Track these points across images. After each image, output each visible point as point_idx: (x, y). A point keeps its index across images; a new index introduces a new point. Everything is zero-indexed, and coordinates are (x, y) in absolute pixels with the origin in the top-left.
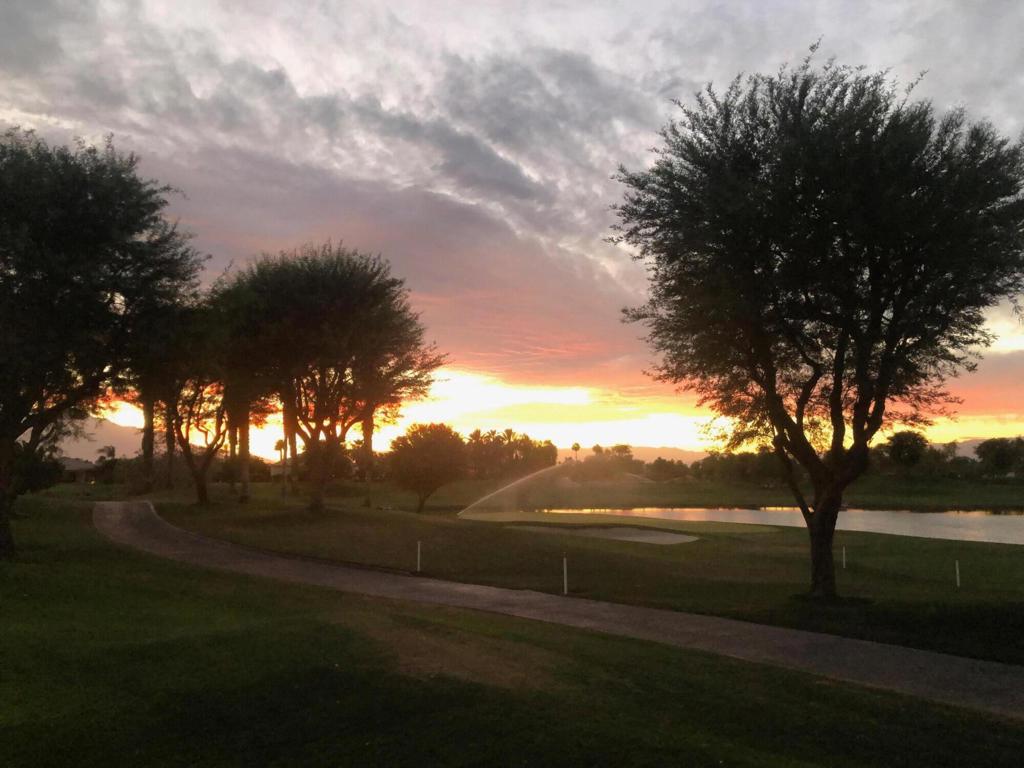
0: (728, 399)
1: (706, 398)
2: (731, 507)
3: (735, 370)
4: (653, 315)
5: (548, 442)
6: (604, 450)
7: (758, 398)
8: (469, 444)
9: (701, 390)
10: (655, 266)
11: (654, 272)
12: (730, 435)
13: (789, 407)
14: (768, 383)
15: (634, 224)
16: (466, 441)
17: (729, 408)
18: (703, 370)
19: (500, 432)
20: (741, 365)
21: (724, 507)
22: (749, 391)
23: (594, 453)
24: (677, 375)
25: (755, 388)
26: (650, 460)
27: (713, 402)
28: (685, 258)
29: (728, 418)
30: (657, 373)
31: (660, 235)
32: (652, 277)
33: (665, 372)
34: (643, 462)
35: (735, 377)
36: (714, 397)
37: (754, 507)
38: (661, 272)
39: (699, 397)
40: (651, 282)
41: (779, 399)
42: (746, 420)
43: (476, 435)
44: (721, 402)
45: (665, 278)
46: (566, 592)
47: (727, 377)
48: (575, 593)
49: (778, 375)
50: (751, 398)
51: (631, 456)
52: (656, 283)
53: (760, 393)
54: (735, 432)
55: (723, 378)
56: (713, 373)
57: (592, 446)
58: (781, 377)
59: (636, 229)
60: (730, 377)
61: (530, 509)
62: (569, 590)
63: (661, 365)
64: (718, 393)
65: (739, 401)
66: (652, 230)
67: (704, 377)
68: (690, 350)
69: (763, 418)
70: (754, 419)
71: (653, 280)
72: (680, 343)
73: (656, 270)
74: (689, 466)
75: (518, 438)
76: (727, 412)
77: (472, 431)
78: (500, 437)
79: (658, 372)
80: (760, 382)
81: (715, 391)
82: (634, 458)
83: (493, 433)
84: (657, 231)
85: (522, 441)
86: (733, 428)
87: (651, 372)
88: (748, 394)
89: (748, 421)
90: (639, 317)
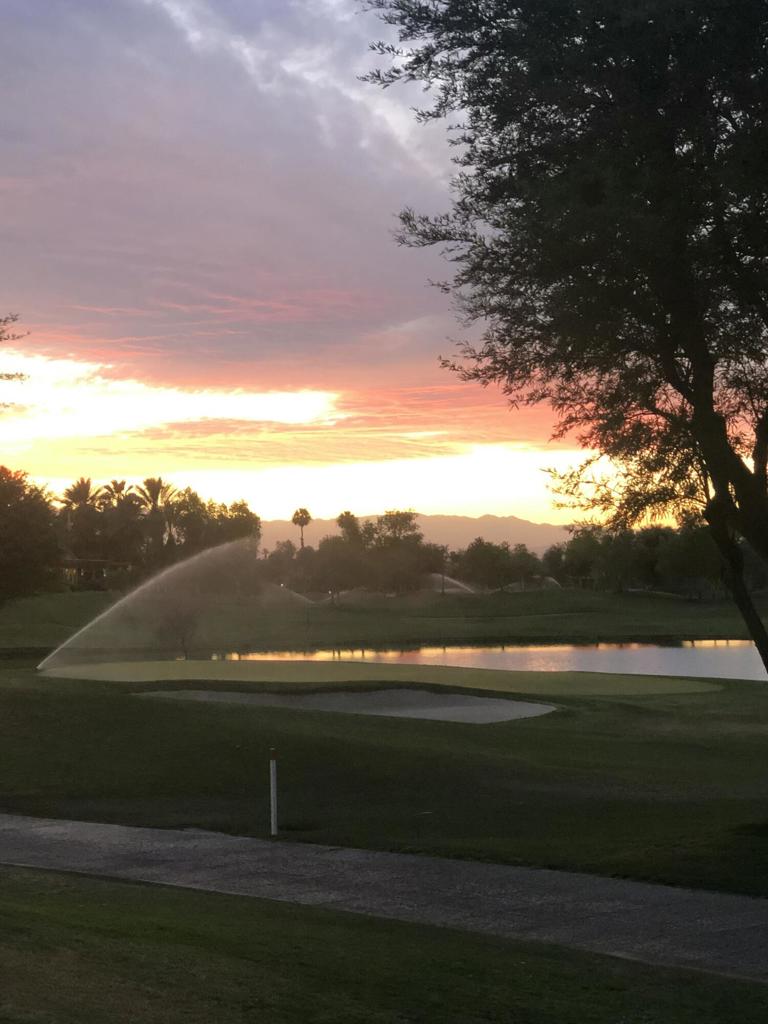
0: (616, 421)
1: (571, 419)
2: (622, 639)
3: (632, 360)
4: (465, 237)
5: (241, 508)
6: (361, 524)
7: (675, 421)
8: (65, 511)
9: (560, 402)
10: (469, 133)
11: (466, 148)
12: (618, 496)
13: (738, 440)
14: (699, 390)
15: (424, 41)
16: (58, 506)
17: (617, 440)
18: (566, 359)
19: (135, 484)
20: (643, 350)
21: (608, 640)
22: (659, 405)
23: (338, 532)
24: (512, 369)
25: (671, 399)
26: (459, 544)
27: (586, 428)
28: (532, 117)
29: (616, 460)
30: (471, 365)
31: (479, 65)
32: (462, 157)
33: (487, 362)
34: (444, 550)
35: (629, 376)
36: (588, 418)
37: (670, 640)
38: (481, 144)
39: (558, 417)
40: (459, 168)
41: (720, 422)
42: (651, 466)
43: (80, 492)
44: (601, 428)
45: (490, 159)
46: (274, 831)
47: (614, 375)
48: (294, 831)
49: (718, 371)
50: (662, 420)
51: (419, 537)
52: (471, 170)
53: (683, 410)
54: (628, 490)
55: (607, 377)
56: (585, 367)
57: (336, 515)
58: (724, 375)
59: (430, 52)
60: (621, 376)
61: (200, 653)
62: (280, 828)
63: (480, 347)
64: (597, 408)
65: (639, 427)
66: (464, 53)
67: (568, 376)
68: (540, 317)
69: (687, 461)
70: (668, 464)
71: (465, 163)
72: (518, 302)
73: (470, 141)
74: (540, 556)
75: (174, 499)
76: (613, 450)
77: (71, 483)
78: (133, 496)
79: (473, 363)
80: (680, 387)
81: (591, 405)
82: (425, 541)
83: (119, 487)
84: (473, 57)
85: (182, 505)
86: (624, 482)
87: (459, 362)
88: (656, 412)
89: (656, 470)
90: (434, 236)
